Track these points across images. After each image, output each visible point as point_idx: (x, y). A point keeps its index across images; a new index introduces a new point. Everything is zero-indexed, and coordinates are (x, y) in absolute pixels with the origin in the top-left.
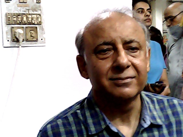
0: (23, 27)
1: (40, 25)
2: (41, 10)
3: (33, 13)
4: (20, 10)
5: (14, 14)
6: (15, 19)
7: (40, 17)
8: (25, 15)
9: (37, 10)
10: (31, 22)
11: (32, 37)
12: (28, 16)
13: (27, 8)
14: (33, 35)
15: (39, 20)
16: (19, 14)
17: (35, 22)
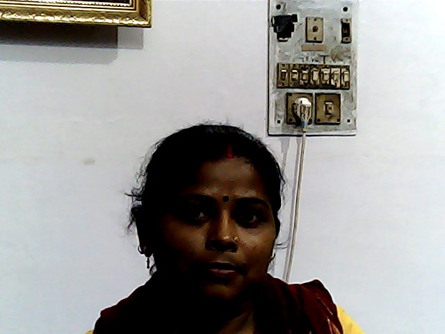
0: (311, 94)
1: (348, 89)
2: (350, 57)
3: (333, 64)
4: (307, 58)
5: (294, 65)
6: (296, 76)
7: (348, 73)
8: (317, 68)
9: (342, 58)
10: (328, 83)
11: (328, 116)
12: (323, 70)
13: (322, 54)
14: (330, 111)
15: (346, 79)
16: (305, 65)
17: (336, 84)
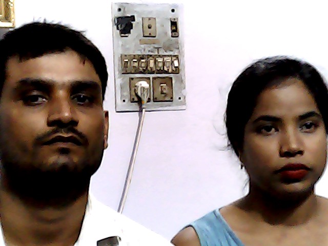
0: (149, 78)
1: (178, 73)
2: (178, 48)
3: (165, 54)
5: (134, 55)
6: (136, 64)
8: (153, 57)
9: (172, 49)
10: (162, 69)
11: (163, 95)
12: (157, 59)
13: (156, 46)
14: (165, 92)
15: (176, 64)
16: (143, 55)
17: (168, 70)
